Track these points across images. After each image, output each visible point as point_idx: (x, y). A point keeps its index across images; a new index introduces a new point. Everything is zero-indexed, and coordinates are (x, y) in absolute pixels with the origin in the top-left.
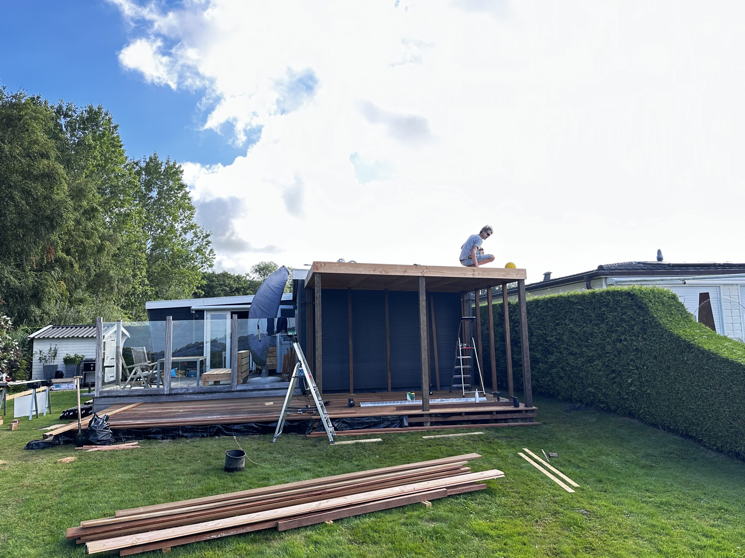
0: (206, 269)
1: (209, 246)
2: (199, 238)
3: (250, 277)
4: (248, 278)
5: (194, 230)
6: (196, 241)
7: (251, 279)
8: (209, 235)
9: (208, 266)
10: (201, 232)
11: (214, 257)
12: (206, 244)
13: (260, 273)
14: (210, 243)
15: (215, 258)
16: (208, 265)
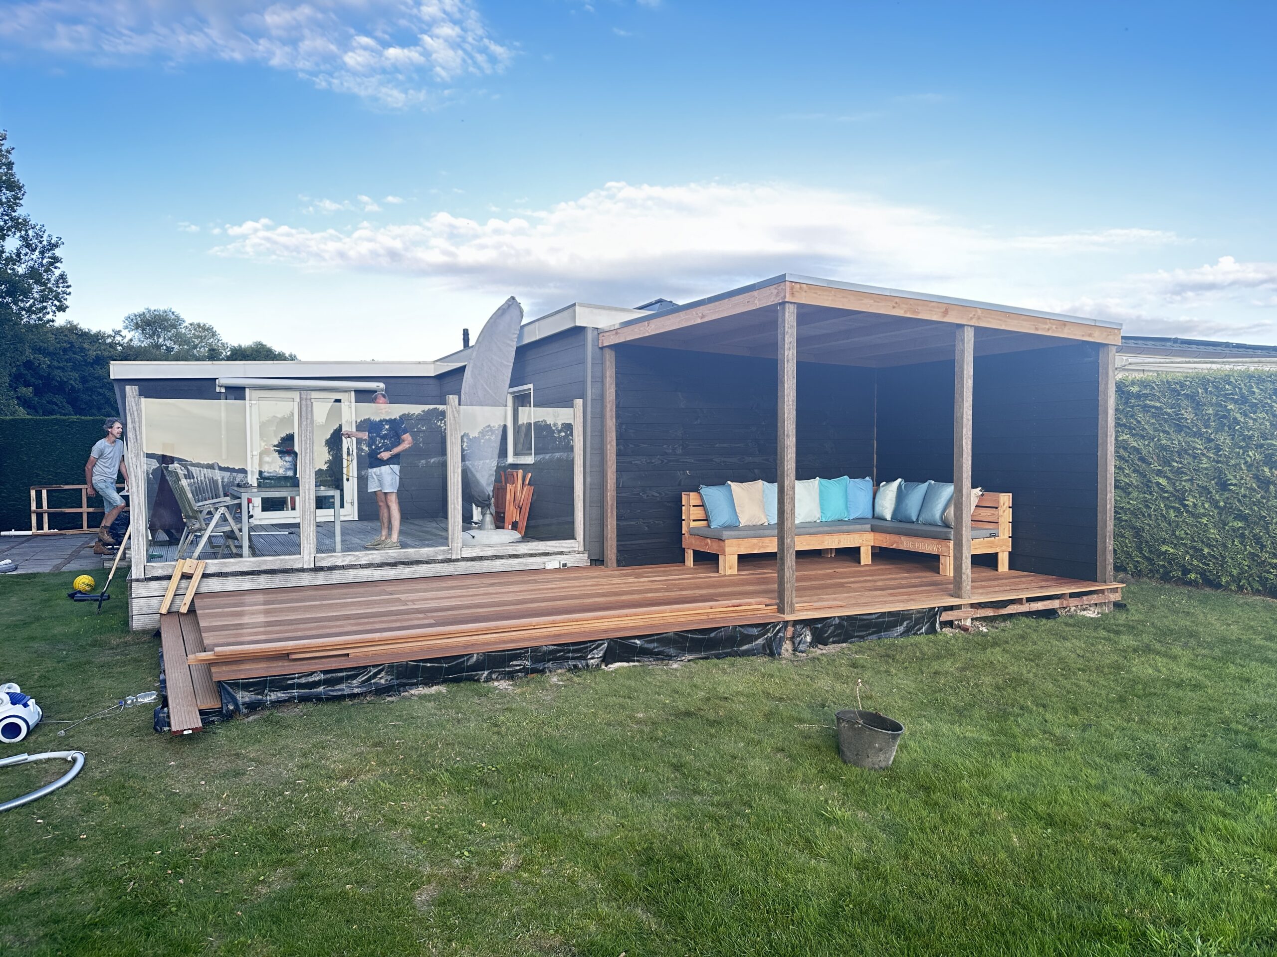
0: (51, 314)
1: (55, 268)
2: (34, 250)
3: (124, 337)
4: (118, 338)
5: (23, 233)
6: (26, 254)
7: (126, 341)
8: (56, 245)
9: (54, 308)
10: (38, 236)
11: (68, 290)
12: (51, 264)
13: (143, 330)
14: (58, 262)
15: (70, 294)
16: (55, 305)
